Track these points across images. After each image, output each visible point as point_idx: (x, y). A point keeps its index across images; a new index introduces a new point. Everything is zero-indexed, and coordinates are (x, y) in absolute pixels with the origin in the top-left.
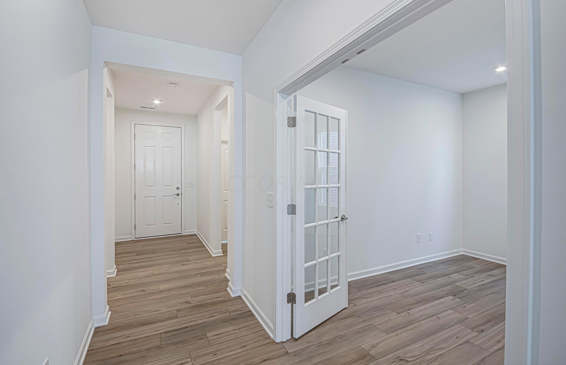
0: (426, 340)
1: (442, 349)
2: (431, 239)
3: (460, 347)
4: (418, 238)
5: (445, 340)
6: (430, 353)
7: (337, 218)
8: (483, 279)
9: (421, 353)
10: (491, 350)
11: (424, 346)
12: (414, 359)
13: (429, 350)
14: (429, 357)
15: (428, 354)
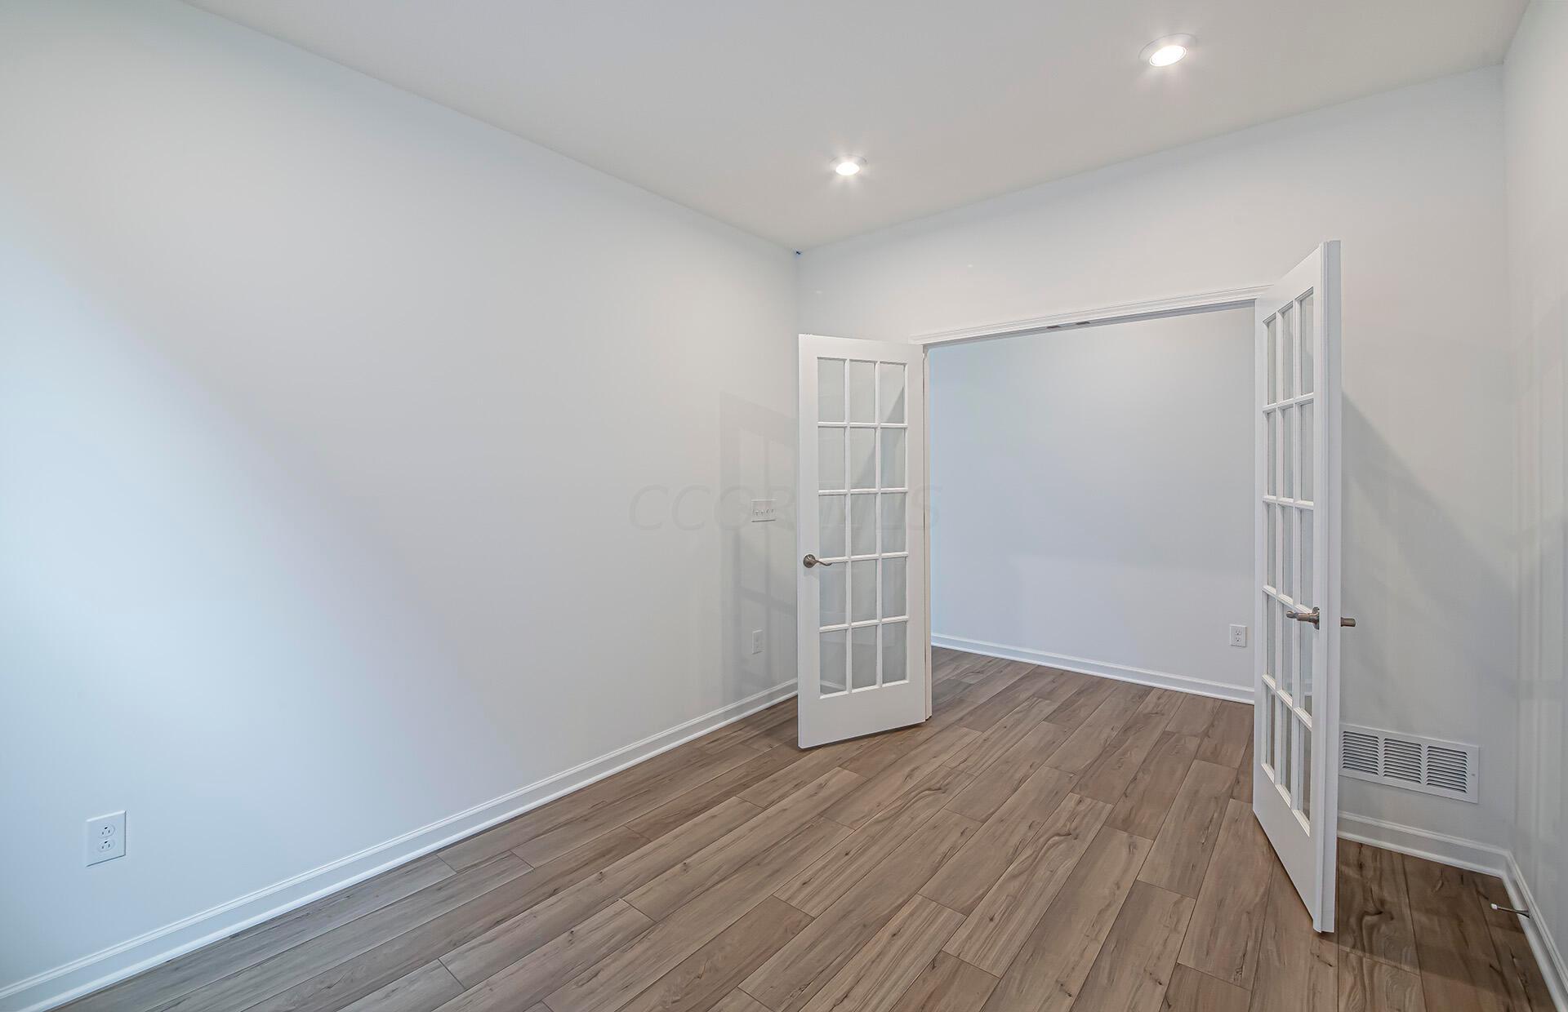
0: (1052, 890)
1: (1014, 877)
3: (981, 892)
5: (1015, 902)
6: (1030, 860)
9: (1047, 855)
10: (918, 899)
11: (1049, 872)
12: (1050, 842)
13: (1035, 867)
14: (1028, 852)
15: (1032, 858)
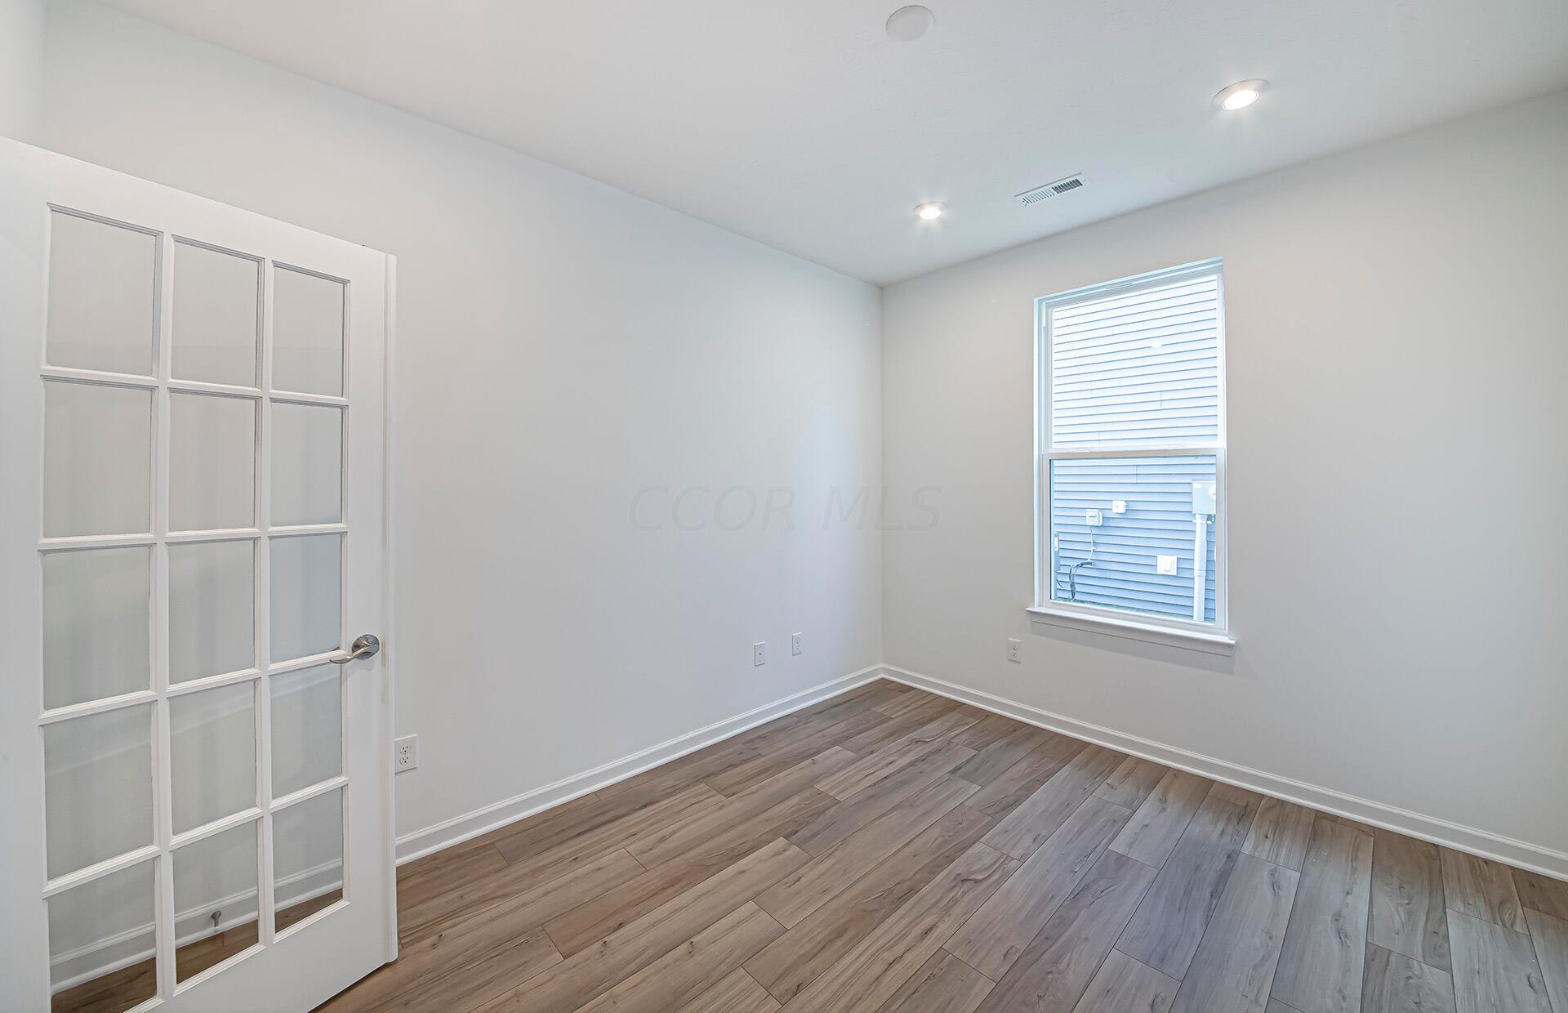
2: (796, 652)
4: (758, 654)
7: (338, 648)
8: (892, 759)
